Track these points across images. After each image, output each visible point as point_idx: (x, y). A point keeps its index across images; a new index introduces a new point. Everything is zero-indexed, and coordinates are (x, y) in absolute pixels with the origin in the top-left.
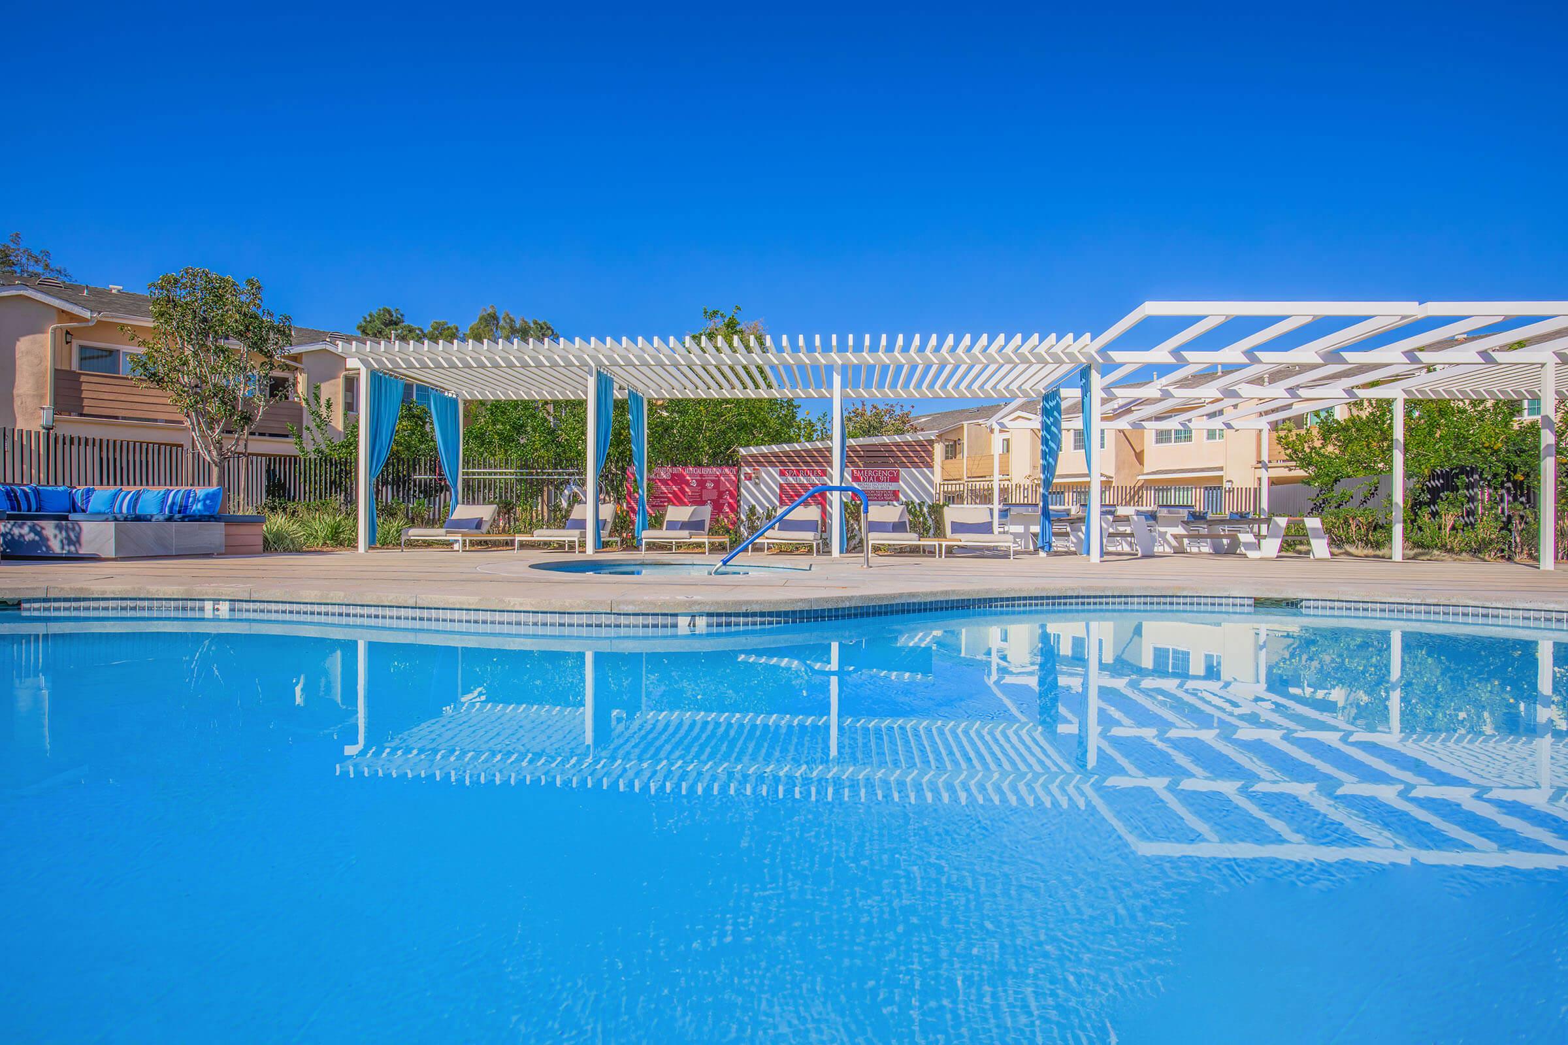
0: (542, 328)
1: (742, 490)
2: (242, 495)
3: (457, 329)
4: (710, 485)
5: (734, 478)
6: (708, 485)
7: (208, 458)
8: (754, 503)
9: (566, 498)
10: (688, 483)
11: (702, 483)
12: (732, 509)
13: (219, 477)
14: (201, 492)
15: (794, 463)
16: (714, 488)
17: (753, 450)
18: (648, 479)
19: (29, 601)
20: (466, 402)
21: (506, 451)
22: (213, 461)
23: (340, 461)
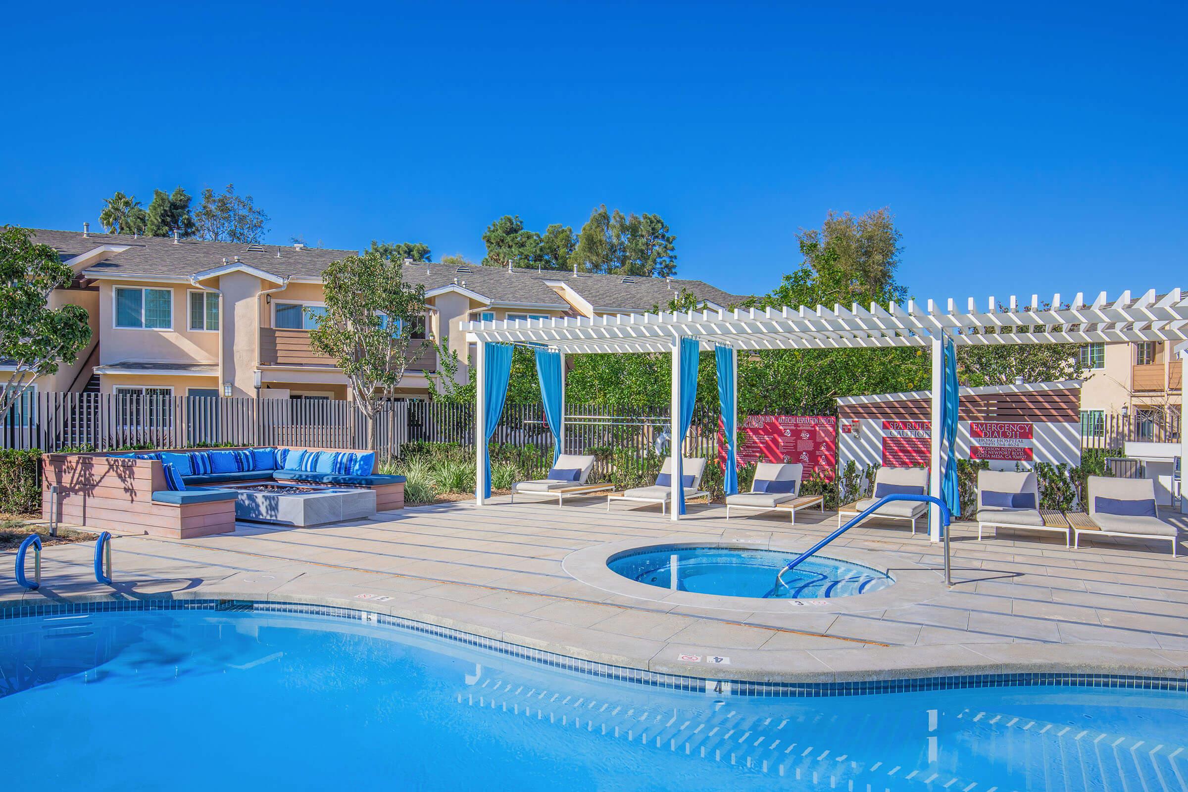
0: (652, 222)
1: (841, 445)
2: (390, 444)
3: (570, 231)
4: (805, 436)
5: (831, 429)
6: (803, 435)
7: (364, 412)
8: (852, 458)
9: (660, 446)
10: (781, 434)
11: (796, 433)
12: (829, 463)
13: (373, 428)
14: (360, 454)
15: (898, 414)
16: (810, 438)
17: (852, 400)
18: (739, 428)
19: (257, 602)
20: (566, 355)
21: (605, 395)
22: (369, 414)
23: (465, 404)
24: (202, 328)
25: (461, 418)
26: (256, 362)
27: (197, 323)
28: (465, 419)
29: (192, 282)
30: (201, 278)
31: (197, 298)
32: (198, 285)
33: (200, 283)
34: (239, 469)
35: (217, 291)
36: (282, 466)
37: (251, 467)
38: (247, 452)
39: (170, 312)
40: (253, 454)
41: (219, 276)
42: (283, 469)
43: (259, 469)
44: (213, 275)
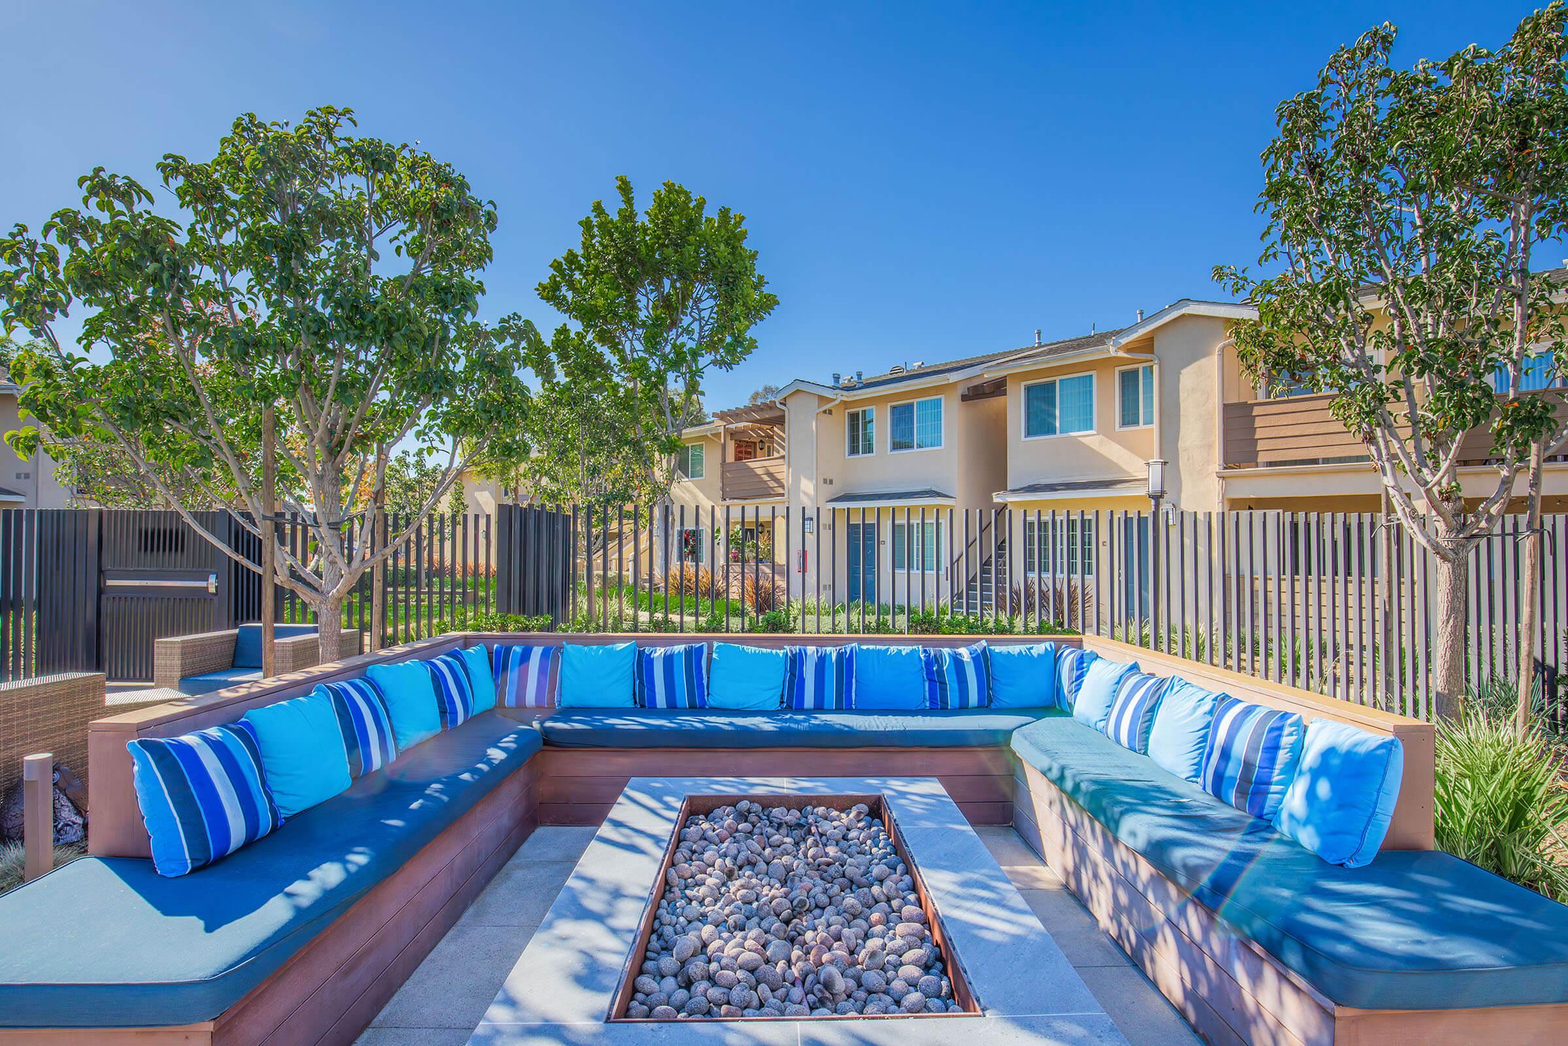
7: (1422, 541)
24: (1136, 423)
26: (1216, 466)
27: (1130, 417)
29: (1112, 350)
30: (1124, 341)
31: (1129, 380)
32: (1121, 354)
33: (1129, 349)
34: (931, 702)
35: (1149, 356)
36: (1071, 706)
37: (973, 699)
38: (964, 652)
39: (1091, 406)
40: (983, 660)
41: (1153, 331)
42: (1070, 715)
43: (1004, 705)
44: (1142, 332)
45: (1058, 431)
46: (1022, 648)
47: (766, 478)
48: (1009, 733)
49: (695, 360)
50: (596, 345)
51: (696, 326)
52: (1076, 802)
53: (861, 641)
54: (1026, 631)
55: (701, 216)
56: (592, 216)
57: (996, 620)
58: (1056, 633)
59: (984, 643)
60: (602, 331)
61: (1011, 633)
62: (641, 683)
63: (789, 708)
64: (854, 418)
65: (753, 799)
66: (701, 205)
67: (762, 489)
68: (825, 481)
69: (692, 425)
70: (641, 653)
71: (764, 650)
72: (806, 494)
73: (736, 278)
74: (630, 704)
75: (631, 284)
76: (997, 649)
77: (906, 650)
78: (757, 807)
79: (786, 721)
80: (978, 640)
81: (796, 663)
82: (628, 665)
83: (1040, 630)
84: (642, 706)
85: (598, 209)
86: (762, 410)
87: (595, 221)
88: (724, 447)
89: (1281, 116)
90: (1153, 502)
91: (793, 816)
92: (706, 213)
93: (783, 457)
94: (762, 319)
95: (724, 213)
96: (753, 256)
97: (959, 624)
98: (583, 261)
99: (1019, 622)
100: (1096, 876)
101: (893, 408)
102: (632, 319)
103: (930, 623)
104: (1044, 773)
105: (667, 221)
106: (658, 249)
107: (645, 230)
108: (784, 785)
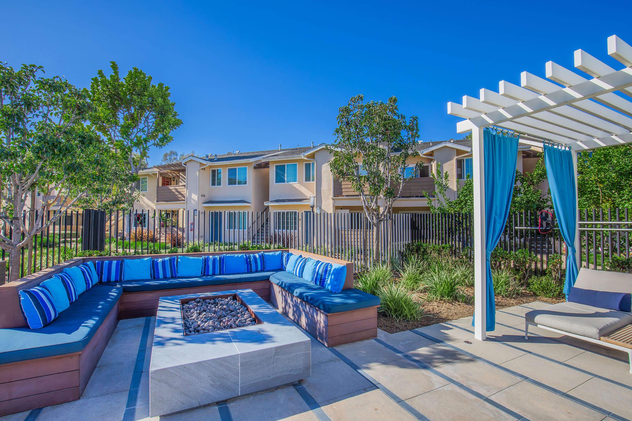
7: (370, 221)
20: (580, 151)
22: (373, 223)
23: (455, 214)
24: (310, 180)
25: (452, 225)
26: (331, 196)
27: (308, 178)
28: (456, 226)
29: (303, 157)
30: (306, 154)
31: (308, 167)
32: (305, 158)
33: (308, 157)
34: (247, 270)
35: (313, 160)
36: (285, 268)
37: (259, 268)
38: (257, 255)
39: (296, 174)
40: (262, 257)
41: (315, 152)
42: (285, 271)
43: (268, 269)
44: (311, 152)
45: (286, 182)
46: (273, 253)
47: (177, 193)
48: (269, 277)
49: (146, 143)
50: (97, 132)
51: (146, 129)
52: (285, 289)
53: (226, 253)
54: (274, 249)
55: (150, 84)
56: (98, 76)
57: (266, 246)
58: (283, 248)
59: (262, 252)
60: (100, 126)
61: (270, 249)
62: (154, 270)
63: (204, 275)
64: (214, 172)
65: (200, 298)
66: (150, 78)
67: (174, 198)
68: (202, 196)
69: (143, 169)
70: (153, 261)
71: (196, 258)
72: (194, 200)
73: (165, 112)
74: (150, 278)
75: (116, 108)
76: (266, 254)
77: (240, 255)
78: (201, 300)
79: (205, 278)
80: (261, 251)
81: (206, 261)
82: (149, 265)
83: (278, 248)
84: (154, 278)
85: (100, 73)
86: (176, 166)
87: (99, 79)
88: (158, 179)
89: (340, 111)
90: (311, 208)
91: (212, 301)
92: (152, 83)
93: (184, 186)
94: (175, 129)
95: (161, 85)
96: (173, 105)
97: (255, 247)
98: (91, 94)
99: (272, 246)
100: (289, 307)
101: (229, 169)
102: (116, 124)
103: (246, 247)
104: (278, 284)
105: (135, 84)
106: (129, 94)
107: (123, 86)
108: (209, 294)
